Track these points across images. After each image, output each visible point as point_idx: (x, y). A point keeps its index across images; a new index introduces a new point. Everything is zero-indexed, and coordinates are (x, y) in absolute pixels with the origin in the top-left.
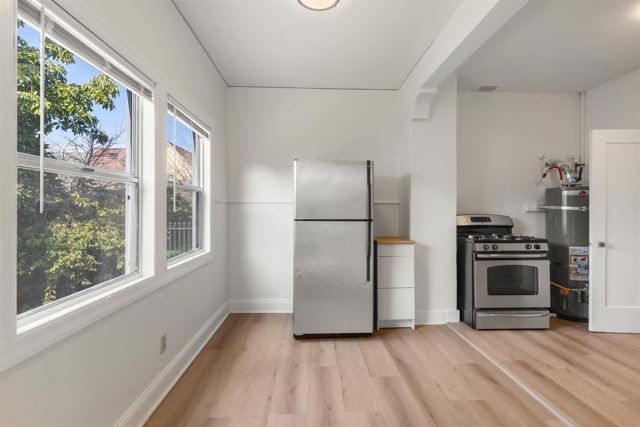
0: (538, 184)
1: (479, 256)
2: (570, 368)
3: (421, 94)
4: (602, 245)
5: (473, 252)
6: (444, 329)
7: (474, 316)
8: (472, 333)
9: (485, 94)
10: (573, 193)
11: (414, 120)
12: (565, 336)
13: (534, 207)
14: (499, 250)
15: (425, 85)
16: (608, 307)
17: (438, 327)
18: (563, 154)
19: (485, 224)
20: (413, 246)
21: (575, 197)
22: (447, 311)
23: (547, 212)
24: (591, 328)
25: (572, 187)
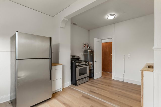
0: (83, 48)
1: (77, 66)
2: (99, 89)
3: (64, 20)
4: (96, 61)
5: (76, 65)
6: (68, 88)
7: (76, 82)
8: (76, 87)
9: (74, 25)
10: (90, 51)
11: (60, 27)
12: (92, 81)
13: (82, 54)
14: (81, 64)
15: (65, 18)
16: (97, 73)
17: (67, 88)
18: (86, 42)
19: (75, 58)
20: (61, 65)
21: (90, 52)
22: (69, 82)
23: (84, 55)
24: (94, 79)
25: (89, 49)
